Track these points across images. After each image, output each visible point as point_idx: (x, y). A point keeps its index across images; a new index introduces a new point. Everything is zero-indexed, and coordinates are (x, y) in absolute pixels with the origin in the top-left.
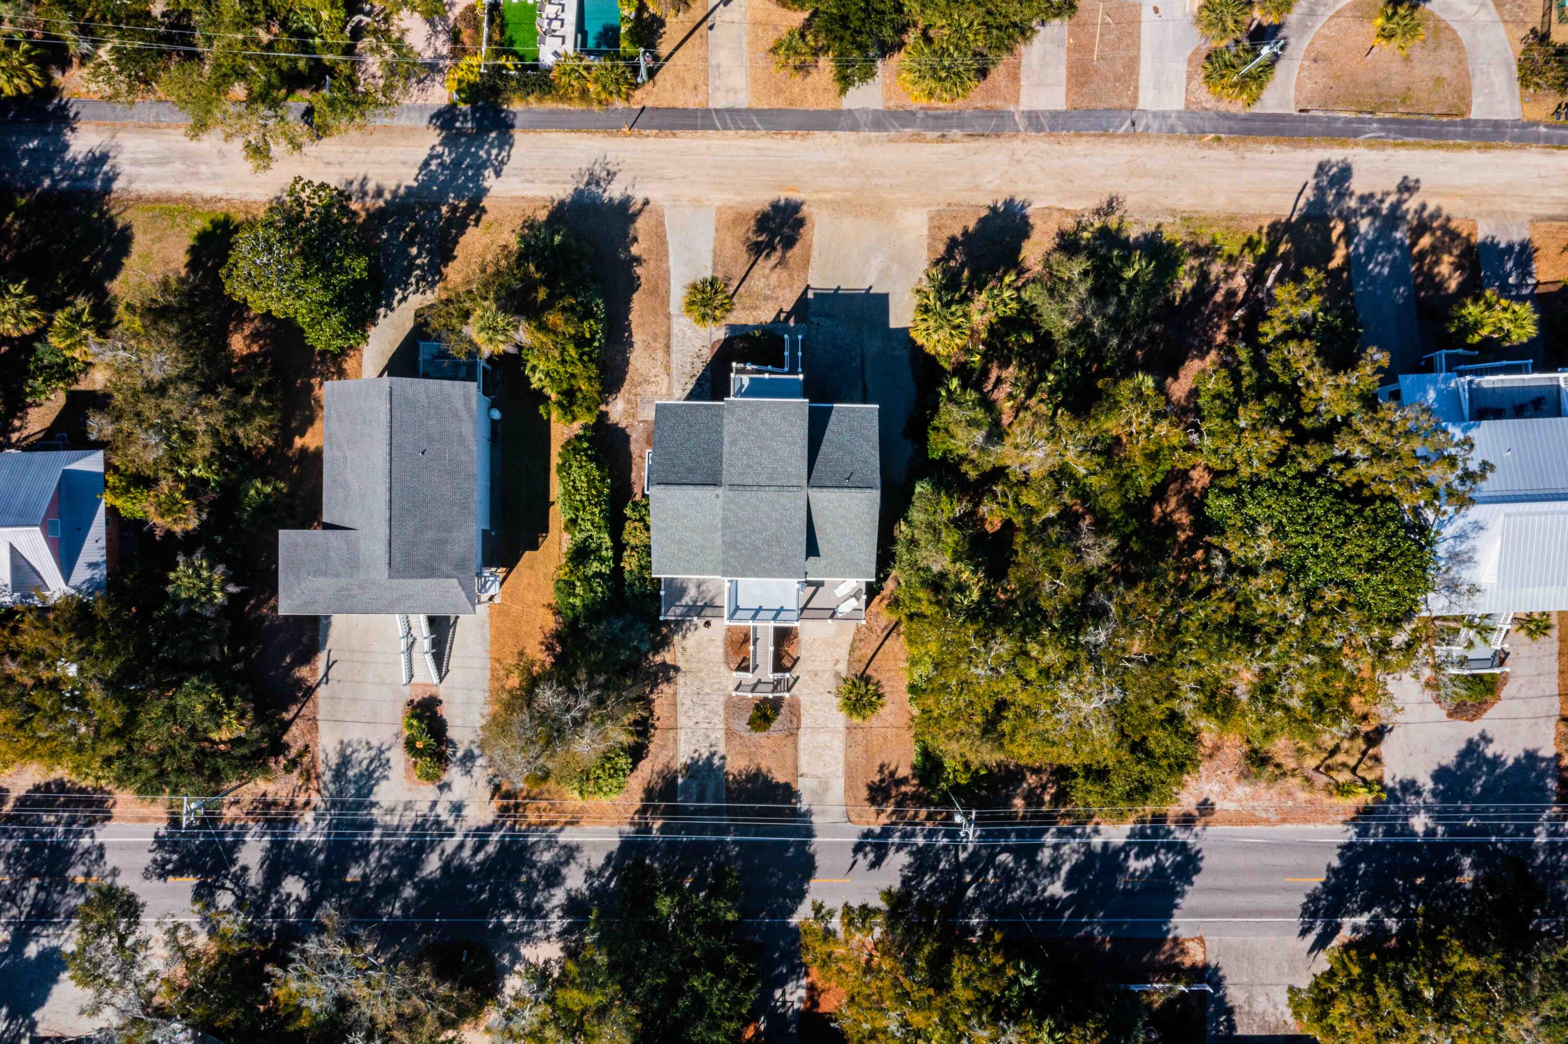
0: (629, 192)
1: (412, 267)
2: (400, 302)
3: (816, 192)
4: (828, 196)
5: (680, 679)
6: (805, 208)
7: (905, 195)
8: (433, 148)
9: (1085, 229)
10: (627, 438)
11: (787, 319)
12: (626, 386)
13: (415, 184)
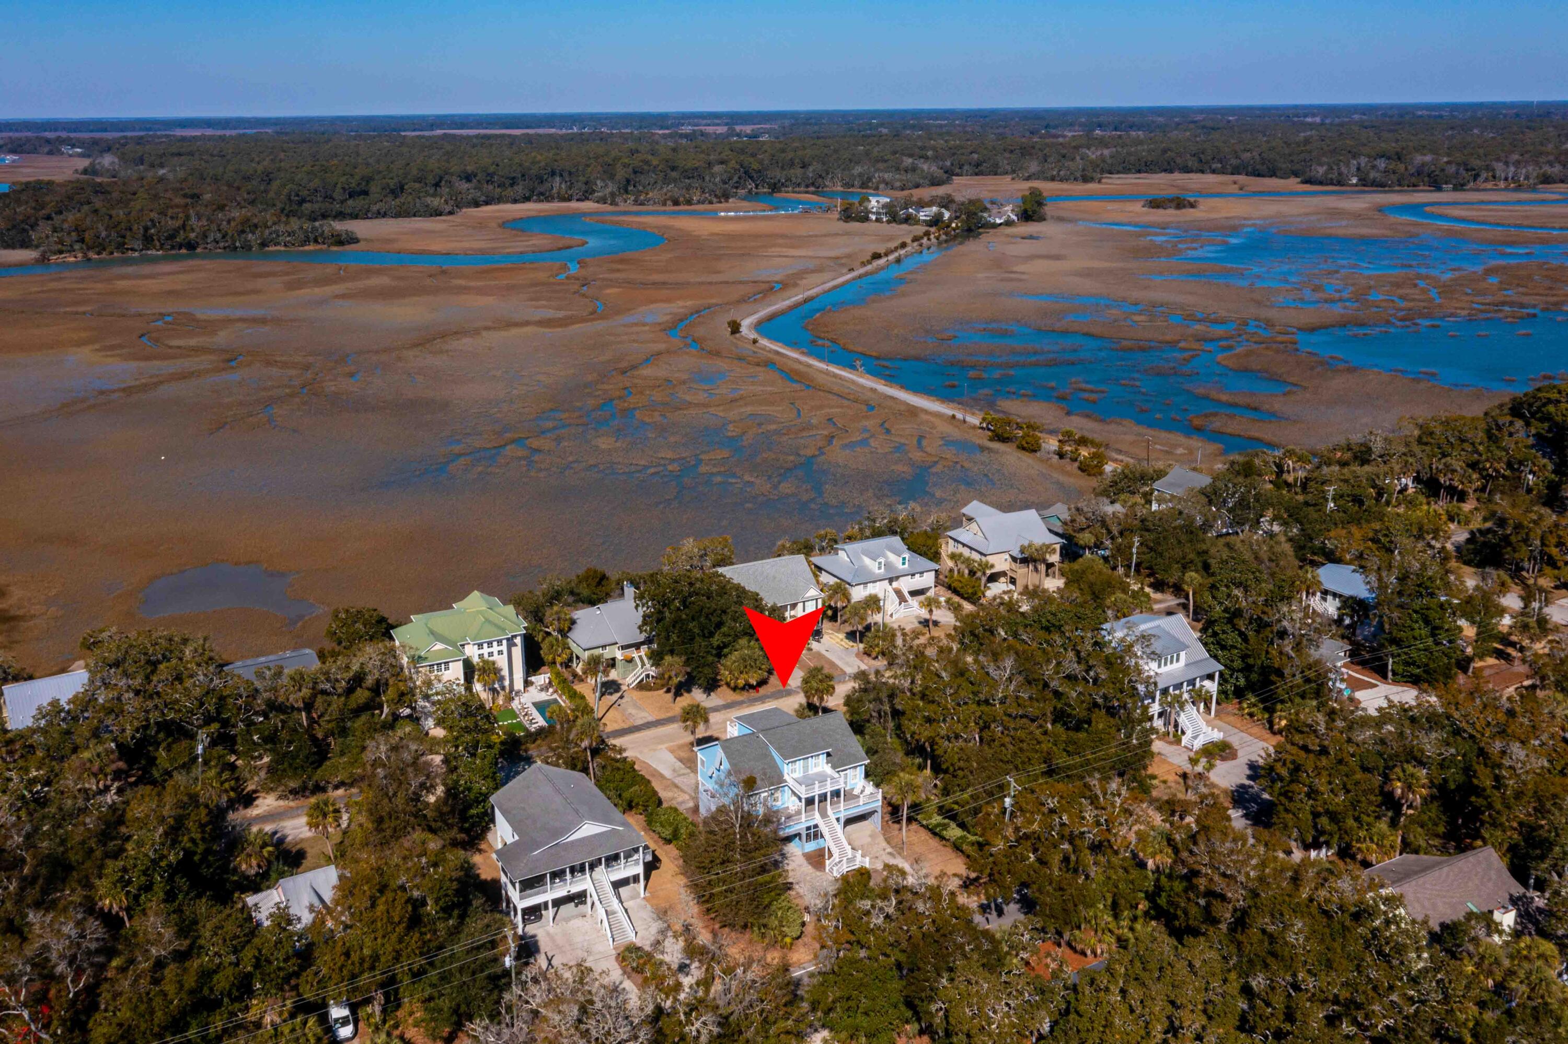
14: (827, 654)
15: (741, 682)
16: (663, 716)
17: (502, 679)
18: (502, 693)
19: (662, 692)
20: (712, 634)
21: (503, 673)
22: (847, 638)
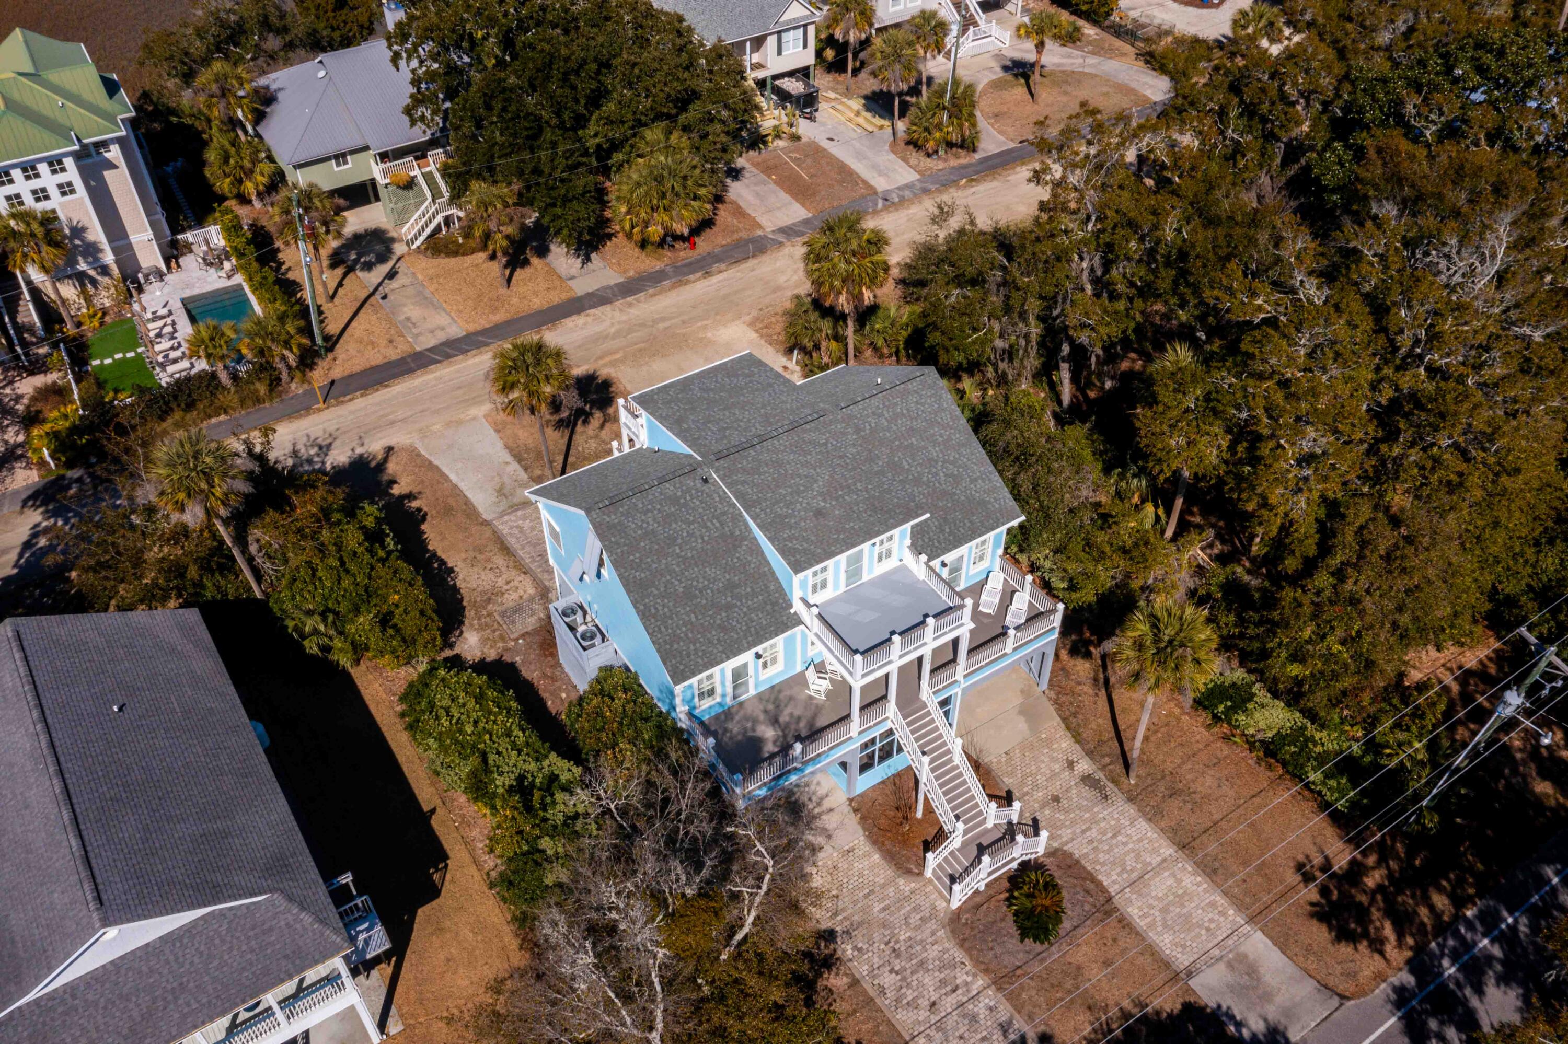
5: (846, 949)
10: (512, 665)
12: (470, 613)
14: (834, 149)
15: (655, 231)
16: (483, 323)
17: (92, 250)
18: (104, 280)
19: (481, 256)
20: (581, 121)
21: (91, 237)
22: (868, 109)
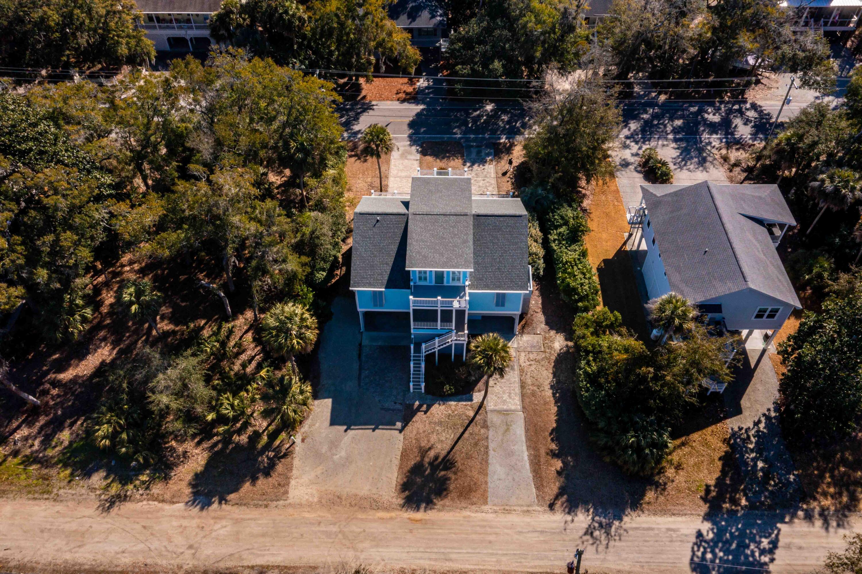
0: (569, 518)
1: (759, 449)
2: (759, 422)
3: (391, 518)
4: (381, 514)
6: (402, 502)
7: (307, 515)
8: (772, 560)
9: (144, 482)
10: (547, 323)
11: (420, 406)
12: (553, 358)
13: (779, 525)
